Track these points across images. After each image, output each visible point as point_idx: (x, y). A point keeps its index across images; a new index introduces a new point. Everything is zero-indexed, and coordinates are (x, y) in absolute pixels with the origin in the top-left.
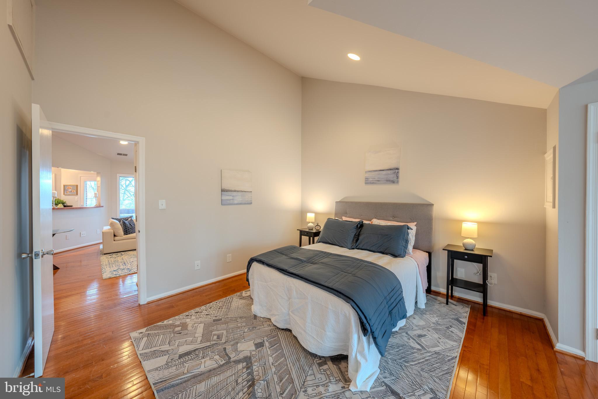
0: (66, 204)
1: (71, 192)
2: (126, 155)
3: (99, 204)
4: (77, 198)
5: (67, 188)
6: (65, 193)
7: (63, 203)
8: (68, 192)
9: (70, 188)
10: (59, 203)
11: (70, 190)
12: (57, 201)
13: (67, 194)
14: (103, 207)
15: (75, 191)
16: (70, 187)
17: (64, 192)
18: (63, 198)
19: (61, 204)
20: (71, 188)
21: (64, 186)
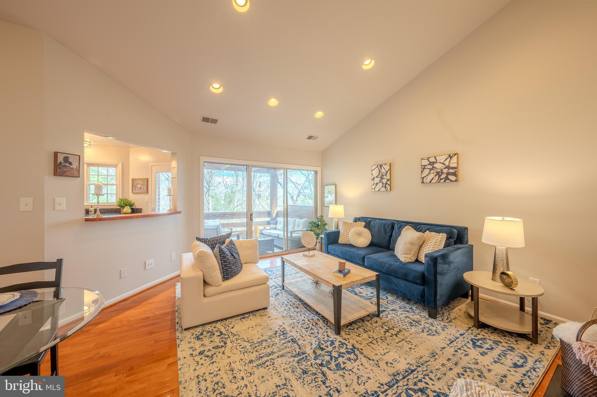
0: (135, 206)
1: (141, 188)
2: (215, 121)
3: (175, 207)
4: (147, 197)
5: (136, 183)
6: (134, 190)
7: (131, 205)
8: (137, 189)
9: (139, 184)
10: (126, 205)
11: (139, 186)
12: (124, 203)
13: (136, 192)
14: (180, 212)
15: (145, 187)
16: (139, 181)
17: (132, 189)
18: (132, 197)
19: (128, 207)
20: (141, 183)
21: (133, 180)
